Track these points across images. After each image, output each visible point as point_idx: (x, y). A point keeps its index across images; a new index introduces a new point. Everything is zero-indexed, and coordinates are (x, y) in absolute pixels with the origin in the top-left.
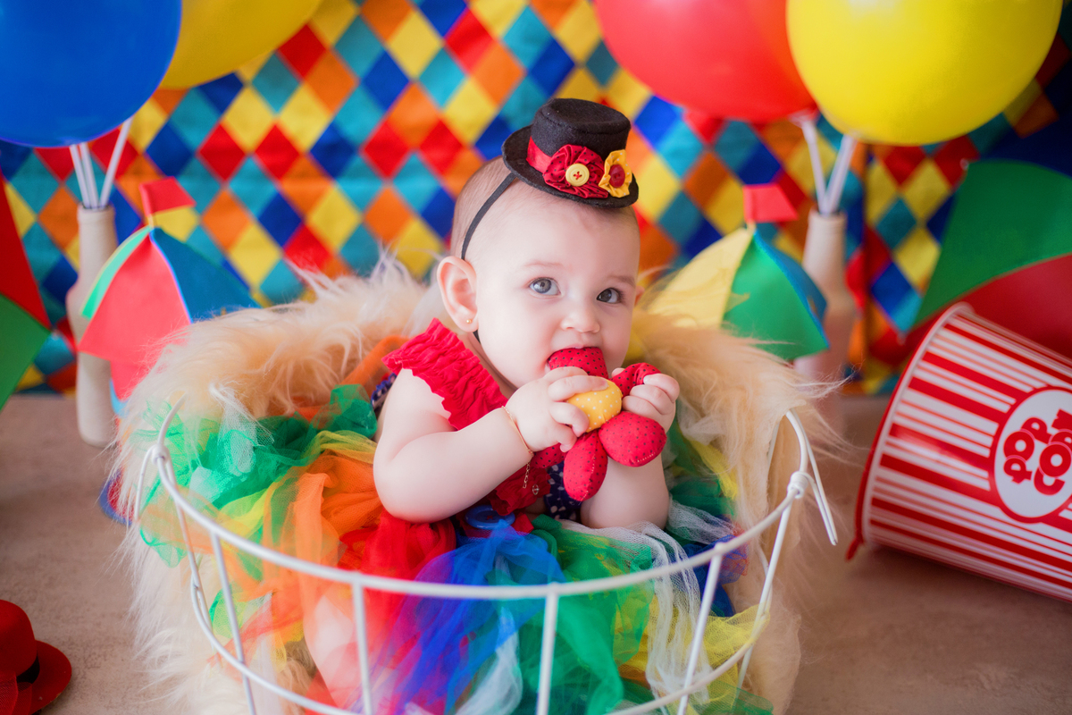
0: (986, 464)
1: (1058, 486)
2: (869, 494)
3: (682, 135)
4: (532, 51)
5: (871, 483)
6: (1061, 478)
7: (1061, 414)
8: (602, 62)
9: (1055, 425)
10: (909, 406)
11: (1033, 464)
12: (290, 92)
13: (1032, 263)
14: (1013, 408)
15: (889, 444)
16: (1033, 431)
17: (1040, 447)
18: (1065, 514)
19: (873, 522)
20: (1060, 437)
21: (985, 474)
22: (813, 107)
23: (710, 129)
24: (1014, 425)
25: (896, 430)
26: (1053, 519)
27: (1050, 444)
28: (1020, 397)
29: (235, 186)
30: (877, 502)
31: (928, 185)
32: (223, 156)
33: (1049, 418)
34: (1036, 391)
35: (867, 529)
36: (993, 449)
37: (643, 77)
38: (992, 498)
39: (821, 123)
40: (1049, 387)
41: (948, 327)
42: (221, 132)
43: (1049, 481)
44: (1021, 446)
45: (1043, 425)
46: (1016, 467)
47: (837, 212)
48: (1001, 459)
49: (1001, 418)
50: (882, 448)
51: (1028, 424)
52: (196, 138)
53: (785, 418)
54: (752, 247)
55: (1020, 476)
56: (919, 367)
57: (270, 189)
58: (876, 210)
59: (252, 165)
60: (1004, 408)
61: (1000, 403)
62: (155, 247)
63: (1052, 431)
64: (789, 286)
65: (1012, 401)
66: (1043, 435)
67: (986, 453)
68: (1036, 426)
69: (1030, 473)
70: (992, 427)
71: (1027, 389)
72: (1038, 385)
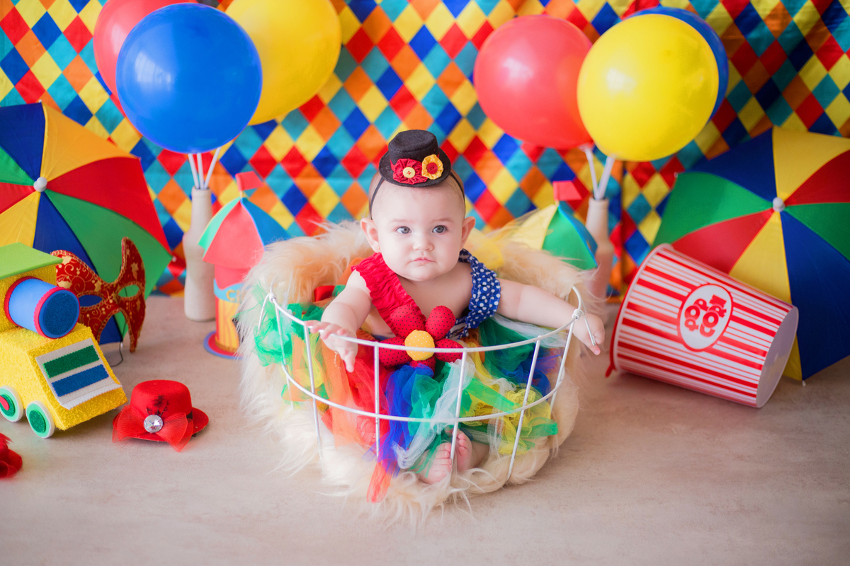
0: (676, 322)
1: (712, 332)
2: (617, 339)
3: (520, 157)
4: (438, 109)
5: (618, 333)
6: (714, 328)
7: (714, 297)
8: (477, 115)
9: (711, 302)
10: (636, 293)
11: (699, 321)
12: (303, 128)
13: (706, 226)
14: (690, 294)
15: (626, 312)
16: (700, 305)
17: (703, 313)
18: (715, 347)
19: (620, 356)
20: (713, 308)
21: (675, 327)
22: (591, 141)
23: (536, 154)
24: (690, 302)
25: (631, 306)
26: (710, 350)
27: (708, 311)
28: (693, 288)
29: (269, 181)
30: (621, 344)
31: (657, 187)
32: (264, 164)
33: (708, 299)
34: (702, 285)
35: (616, 359)
36: (679, 315)
37: (500, 124)
38: (678, 340)
39: (595, 150)
40: (709, 284)
41: (659, 254)
42: (263, 149)
43: (707, 330)
44: (693, 312)
45: (705, 302)
46: (691, 323)
47: (604, 198)
48: (683, 319)
49: (683, 299)
50: (623, 315)
51: (697, 302)
52: (249, 153)
53: (572, 290)
54: (557, 213)
55: (693, 328)
56: (643, 274)
57: (289, 182)
58: (628, 200)
59: (279, 169)
60: (685, 294)
61: (683, 291)
62: (243, 207)
63: (709, 305)
64: (577, 235)
65: (689, 290)
66: (704, 307)
67: (675, 316)
68: (701, 303)
69: (698, 326)
70: (679, 303)
71: (697, 285)
72: (703, 283)
